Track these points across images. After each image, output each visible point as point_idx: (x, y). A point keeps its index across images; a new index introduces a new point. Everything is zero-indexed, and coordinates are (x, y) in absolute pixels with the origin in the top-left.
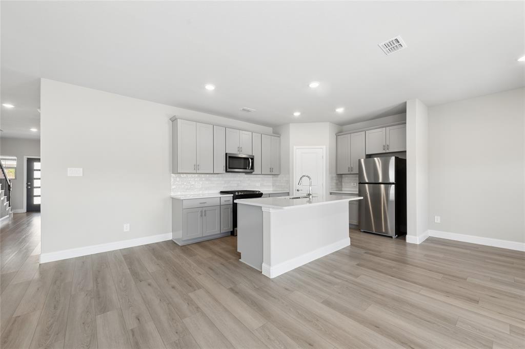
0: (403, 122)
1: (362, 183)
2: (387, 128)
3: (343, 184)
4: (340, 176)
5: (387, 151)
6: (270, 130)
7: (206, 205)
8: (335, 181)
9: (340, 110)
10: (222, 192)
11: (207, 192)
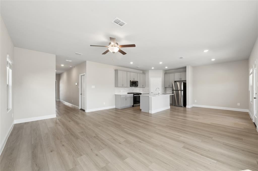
0: (185, 71)
1: (173, 90)
2: (181, 73)
3: (167, 91)
4: (166, 88)
5: (181, 80)
6: (141, 72)
7: (127, 97)
8: (164, 90)
9: (166, 67)
10: (128, 93)
11: (124, 93)
